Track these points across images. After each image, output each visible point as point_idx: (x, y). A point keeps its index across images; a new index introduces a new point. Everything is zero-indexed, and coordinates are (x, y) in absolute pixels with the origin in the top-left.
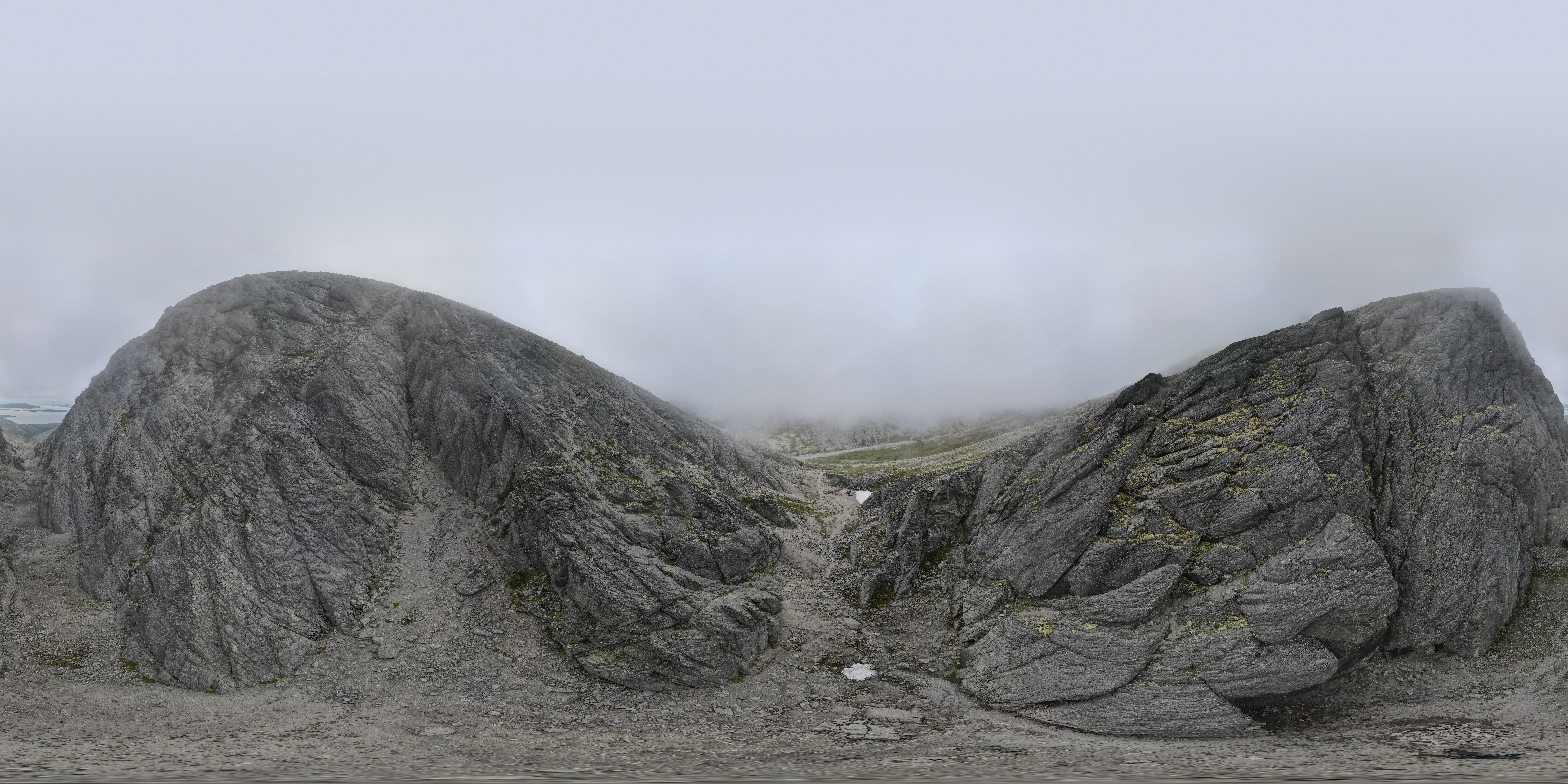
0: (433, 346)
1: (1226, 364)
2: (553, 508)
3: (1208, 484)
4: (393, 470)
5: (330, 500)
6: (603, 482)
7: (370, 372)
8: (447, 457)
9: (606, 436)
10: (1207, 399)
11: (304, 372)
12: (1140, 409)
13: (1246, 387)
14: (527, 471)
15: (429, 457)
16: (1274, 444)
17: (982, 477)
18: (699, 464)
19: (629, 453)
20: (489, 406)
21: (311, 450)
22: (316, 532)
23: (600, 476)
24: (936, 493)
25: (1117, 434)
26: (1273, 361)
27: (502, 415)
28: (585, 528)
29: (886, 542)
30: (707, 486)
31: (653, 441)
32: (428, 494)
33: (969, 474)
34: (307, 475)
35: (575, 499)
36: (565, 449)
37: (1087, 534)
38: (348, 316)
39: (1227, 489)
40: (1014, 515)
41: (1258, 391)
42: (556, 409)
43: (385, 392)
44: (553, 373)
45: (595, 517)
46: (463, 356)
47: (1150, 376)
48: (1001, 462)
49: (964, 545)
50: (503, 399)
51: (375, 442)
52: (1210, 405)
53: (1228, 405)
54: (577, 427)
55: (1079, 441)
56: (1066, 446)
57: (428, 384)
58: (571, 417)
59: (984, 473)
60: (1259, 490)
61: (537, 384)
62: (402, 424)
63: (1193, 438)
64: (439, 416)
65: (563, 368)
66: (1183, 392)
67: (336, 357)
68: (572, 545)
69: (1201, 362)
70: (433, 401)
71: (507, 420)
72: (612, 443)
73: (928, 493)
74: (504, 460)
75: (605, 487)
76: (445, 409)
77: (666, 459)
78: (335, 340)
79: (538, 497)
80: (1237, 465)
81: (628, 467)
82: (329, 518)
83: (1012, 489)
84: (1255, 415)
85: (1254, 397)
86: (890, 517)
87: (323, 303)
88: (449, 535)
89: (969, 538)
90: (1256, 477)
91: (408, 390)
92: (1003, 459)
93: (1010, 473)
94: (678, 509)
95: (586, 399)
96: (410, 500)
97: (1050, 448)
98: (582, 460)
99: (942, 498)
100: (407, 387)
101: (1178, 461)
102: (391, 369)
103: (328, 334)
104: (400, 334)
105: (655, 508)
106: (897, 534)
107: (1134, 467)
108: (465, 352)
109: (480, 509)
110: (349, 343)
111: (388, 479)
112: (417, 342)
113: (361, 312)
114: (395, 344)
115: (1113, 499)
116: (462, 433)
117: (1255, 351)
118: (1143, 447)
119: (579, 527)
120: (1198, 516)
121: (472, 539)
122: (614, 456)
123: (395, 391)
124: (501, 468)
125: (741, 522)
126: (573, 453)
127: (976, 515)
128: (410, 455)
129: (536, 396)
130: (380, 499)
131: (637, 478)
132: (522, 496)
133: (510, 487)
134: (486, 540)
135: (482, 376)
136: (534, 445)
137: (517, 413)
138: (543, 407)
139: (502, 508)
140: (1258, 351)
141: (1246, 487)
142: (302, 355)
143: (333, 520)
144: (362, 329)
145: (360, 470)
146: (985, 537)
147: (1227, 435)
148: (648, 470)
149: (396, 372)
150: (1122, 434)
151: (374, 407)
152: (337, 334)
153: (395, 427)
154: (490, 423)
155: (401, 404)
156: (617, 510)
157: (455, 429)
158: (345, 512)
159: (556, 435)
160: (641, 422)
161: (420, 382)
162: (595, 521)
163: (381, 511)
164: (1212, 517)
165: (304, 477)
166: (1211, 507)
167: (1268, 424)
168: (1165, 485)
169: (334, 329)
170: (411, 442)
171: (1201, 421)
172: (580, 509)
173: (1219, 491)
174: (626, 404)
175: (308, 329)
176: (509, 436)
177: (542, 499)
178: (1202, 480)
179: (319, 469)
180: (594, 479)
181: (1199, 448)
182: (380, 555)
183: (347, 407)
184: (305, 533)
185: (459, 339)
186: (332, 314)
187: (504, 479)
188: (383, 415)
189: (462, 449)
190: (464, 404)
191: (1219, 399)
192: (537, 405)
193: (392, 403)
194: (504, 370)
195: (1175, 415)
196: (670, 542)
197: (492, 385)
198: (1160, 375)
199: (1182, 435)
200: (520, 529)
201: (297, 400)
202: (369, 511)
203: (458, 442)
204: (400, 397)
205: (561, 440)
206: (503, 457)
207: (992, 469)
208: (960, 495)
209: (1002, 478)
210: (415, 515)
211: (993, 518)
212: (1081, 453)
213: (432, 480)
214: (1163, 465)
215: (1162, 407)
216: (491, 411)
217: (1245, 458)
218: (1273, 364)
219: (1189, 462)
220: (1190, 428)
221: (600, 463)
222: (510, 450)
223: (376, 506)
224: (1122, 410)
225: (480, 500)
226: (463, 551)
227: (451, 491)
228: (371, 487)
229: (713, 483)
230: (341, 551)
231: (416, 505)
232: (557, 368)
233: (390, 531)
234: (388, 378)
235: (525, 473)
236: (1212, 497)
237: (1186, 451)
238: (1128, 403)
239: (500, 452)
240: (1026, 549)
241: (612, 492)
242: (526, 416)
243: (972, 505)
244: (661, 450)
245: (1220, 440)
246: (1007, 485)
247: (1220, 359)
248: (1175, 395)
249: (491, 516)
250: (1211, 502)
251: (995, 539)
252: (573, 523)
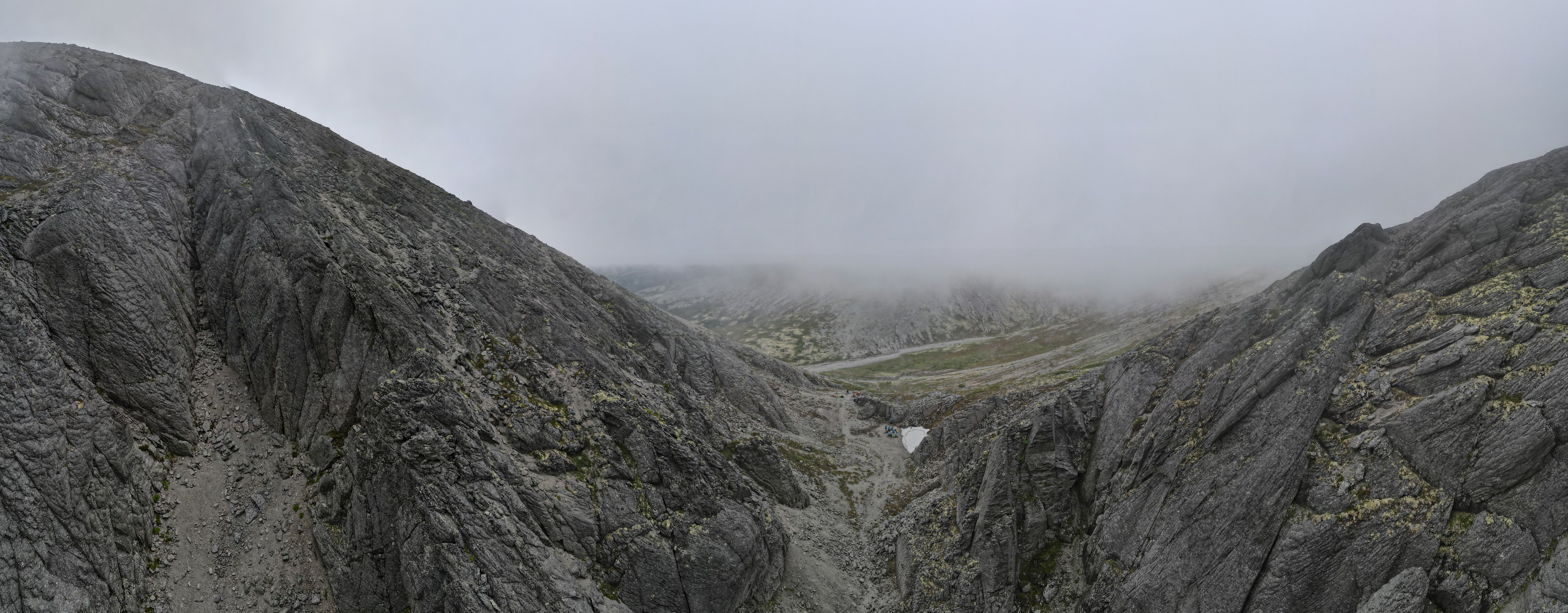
0: (236, 179)
1: (1481, 205)
2: (422, 456)
3: (1461, 397)
4: (165, 378)
5: (62, 429)
6: (504, 411)
7: (134, 218)
8: (252, 360)
9: (508, 330)
10: (1454, 259)
11: (30, 214)
12: (1350, 279)
13: (1513, 240)
14: (382, 385)
15: (224, 359)
16: (1559, 327)
17: (1104, 398)
18: (655, 382)
19: (544, 358)
20: (322, 277)
21: (35, 338)
22: (37, 494)
23: (497, 398)
24: (1035, 430)
25: (1315, 320)
26: (1553, 199)
27: (343, 292)
28: (473, 501)
29: (957, 537)
30: (668, 421)
31: (582, 339)
32: (219, 426)
33: (1085, 393)
34: (28, 381)
35: (457, 441)
36: (442, 350)
37: (1277, 502)
38: (103, 126)
39: (1490, 403)
40: (1161, 469)
41: (1532, 245)
42: (428, 284)
43: (157, 251)
44: (426, 228)
45: (489, 478)
46: (283, 196)
47: (1363, 228)
48: (1135, 370)
49: (1082, 538)
50: (346, 267)
51: (138, 330)
52: (1458, 269)
53: (1486, 268)
54: (462, 315)
55: (1256, 333)
56: (1236, 342)
57: (227, 241)
58: (451, 297)
59: (1107, 390)
60: (1540, 403)
61: (400, 245)
62: (182, 303)
63: (1434, 323)
64: (242, 292)
65: (440, 220)
66: (1415, 250)
67: (80, 192)
68: (452, 539)
69: (1442, 203)
70: (233, 268)
71: (351, 300)
72: (517, 342)
73: (1021, 431)
74: (344, 367)
75: (506, 420)
76: (252, 281)
77: (603, 369)
78: (80, 166)
79: (398, 436)
80: (1505, 363)
81: (543, 382)
82: (59, 464)
83: (1154, 419)
84: (1528, 282)
85: (1526, 255)
86: (961, 480)
87: (65, 102)
88: (251, 513)
89: (1090, 519)
90: (1534, 381)
91: (194, 249)
92: (1138, 365)
93: (1150, 390)
94: (623, 466)
95: (476, 270)
96: (190, 437)
97: (1211, 347)
98: (468, 370)
99: (1045, 442)
100: (193, 244)
101: (1413, 360)
102: (168, 216)
103: (71, 156)
104: (184, 160)
105: (586, 462)
106: (975, 518)
107: (1343, 373)
108: (287, 190)
109: (303, 459)
110: (102, 171)
111: (157, 396)
112: (211, 173)
113: (124, 120)
114: (176, 176)
115: (1314, 431)
116: (279, 320)
117: (1525, 184)
118: (1357, 339)
119: (463, 500)
120: (1449, 456)
121: (288, 524)
122: (521, 364)
123: (173, 250)
124: (339, 382)
125: (724, 495)
126: (454, 357)
127: (1098, 472)
128: (193, 355)
129: (397, 265)
130: (143, 432)
131: (558, 404)
132: (373, 434)
133: (353, 417)
134: (311, 528)
135: (313, 229)
136: (393, 342)
137: (368, 290)
138: (407, 281)
139: (338, 458)
140: (1530, 184)
141: (1520, 400)
142: (26, 188)
143: (65, 469)
144: (124, 149)
145: (113, 377)
146: (1116, 518)
147: (1487, 315)
148: (576, 390)
149: (176, 221)
150: (1324, 320)
151: (140, 273)
152: (84, 155)
153: (171, 307)
154: (324, 302)
155: (182, 271)
156: (525, 466)
157: (268, 313)
158: (86, 455)
159: (428, 326)
160: (563, 308)
161: (214, 237)
162: (488, 486)
163: (144, 455)
164: (1469, 457)
165: (23, 385)
166: (1467, 438)
167: (1548, 295)
168: (1393, 402)
169: (81, 147)
170: (196, 332)
171: (1445, 295)
172: (466, 461)
173: (1479, 407)
174: (539, 278)
175: (40, 145)
176: (353, 325)
177: (405, 439)
178: (1452, 390)
179: (46, 370)
180: (489, 403)
181: (1444, 337)
182: (137, 556)
183: (96, 271)
184: (19, 495)
185: (278, 169)
186: (77, 122)
187: (344, 401)
188: (153, 288)
189: (277, 346)
190: (283, 274)
191: (1471, 259)
192: (400, 278)
193: (167, 269)
194: (348, 222)
195: (1404, 287)
196: (610, 537)
197: (327, 245)
198: (1378, 226)
199: (1417, 318)
200: (366, 501)
201: (17, 258)
202: (123, 455)
203: (272, 334)
204: (181, 260)
205: (435, 335)
206: (342, 360)
207: (1120, 384)
208: (1071, 432)
209: (1137, 399)
210: (197, 466)
211: (1126, 476)
212: (1261, 352)
213: (227, 399)
214: (1388, 367)
215: (1384, 275)
216: (326, 286)
217: (1515, 351)
218: (1553, 203)
219: (1430, 359)
220: (1429, 305)
221: (498, 375)
222: (355, 350)
223: (136, 445)
224: (1321, 282)
225: (303, 441)
226: (272, 553)
227: (257, 421)
228: (129, 407)
229: (677, 416)
230: (75, 542)
231: (200, 445)
232: (432, 220)
233: (156, 500)
234: (164, 230)
235: (377, 390)
236: (1468, 420)
237: (1424, 343)
238: (1330, 270)
239: (339, 353)
240: (1183, 542)
241: (517, 431)
242: (381, 294)
243: (1090, 451)
244: (595, 354)
245: (1476, 323)
246: (1146, 412)
247: (1472, 197)
248: (1403, 256)
249: (321, 473)
250: (1466, 428)
251: (1131, 521)
252: (454, 489)
